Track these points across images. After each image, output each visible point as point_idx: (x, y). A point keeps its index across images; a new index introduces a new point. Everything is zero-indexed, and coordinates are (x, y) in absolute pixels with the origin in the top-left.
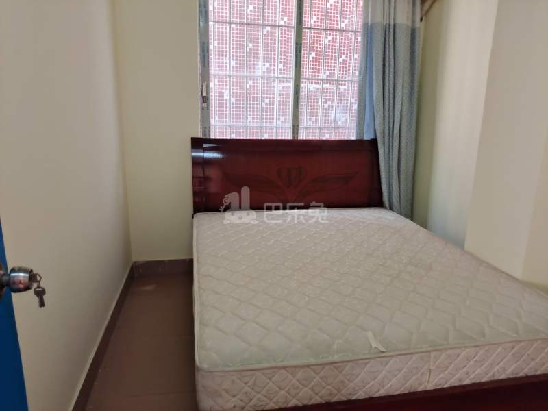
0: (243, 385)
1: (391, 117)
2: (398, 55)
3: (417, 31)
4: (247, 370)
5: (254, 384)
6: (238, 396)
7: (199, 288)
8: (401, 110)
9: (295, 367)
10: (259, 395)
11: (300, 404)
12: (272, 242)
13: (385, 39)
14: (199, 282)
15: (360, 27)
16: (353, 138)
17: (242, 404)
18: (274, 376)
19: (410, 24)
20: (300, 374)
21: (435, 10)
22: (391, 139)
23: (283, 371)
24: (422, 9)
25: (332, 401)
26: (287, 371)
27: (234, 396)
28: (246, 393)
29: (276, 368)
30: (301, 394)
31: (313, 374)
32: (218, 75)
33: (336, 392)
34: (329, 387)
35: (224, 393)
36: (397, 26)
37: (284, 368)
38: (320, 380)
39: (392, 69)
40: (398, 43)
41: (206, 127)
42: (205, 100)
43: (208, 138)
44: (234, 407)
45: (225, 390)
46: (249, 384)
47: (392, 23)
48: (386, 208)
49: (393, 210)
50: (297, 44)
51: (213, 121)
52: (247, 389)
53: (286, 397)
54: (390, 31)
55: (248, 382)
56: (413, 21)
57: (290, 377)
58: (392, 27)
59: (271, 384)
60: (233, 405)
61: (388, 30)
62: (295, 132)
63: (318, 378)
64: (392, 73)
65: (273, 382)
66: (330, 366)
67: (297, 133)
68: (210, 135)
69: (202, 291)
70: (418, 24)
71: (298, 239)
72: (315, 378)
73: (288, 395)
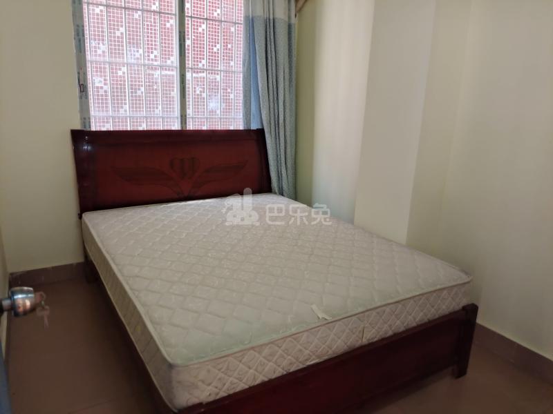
0: (217, 371)
1: (276, 108)
2: (278, 49)
3: (293, 26)
4: (220, 358)
5: (228, 369)
6: (212, 385)
7: (131, 289)
8: (284, 101)
9: (262, 345)
10: (231, 379)
11: (266, 379)
12: (184, 235)
13: (266, 32)
14: (128, 283)
15: (242, 19)
16: (241, 128)
17: (217, 390)
18: (244, 358)
19: (287, 19)
20: (266, 351)
21: (307, 9)
22: (277, 128)
23: (252, 352)
24: (296, 6)
25: (291, 371)
26: (255, 351)
27: (209, 385)
28: (220, 379)
29: (245, 350)
30: (266, 369)
31: (277, 348)
32: (96, 61)
33: (295, 361)
34: (289, 357)
35: (200, 383)
36: (276, 20)
37: (253, 348)
38: (283, 353)
39: (274, 62)
40: (278, 36)
41: (86, 119)
42: (83, 88)
43: (89, 130)
44: (210, 395)
45: (200, 380)
46: (222, 370)
47: (271, 18)
48: (275, 193)
49: (282, 195)
50: (180, 32)
51: (93, 112)
52: (221, 375)
53: (255, 375)
54: (270, 25)
55: (221, 368)
56: (289, 17)
57: (257, 355)
58: (272, 21)
59: (241, 365)
60: (208, 394)
61: (268, 23)
62: (184, 123)
63: (280, 352)
64: (274, 66)
65: (243, 364)
66: (290, 339)
67: (186, 123)
68: (90, 127)
69: (137, 293)
70: (294, 20)
71: (209, 230)
72: (277, 352)
73: (256, 373)
